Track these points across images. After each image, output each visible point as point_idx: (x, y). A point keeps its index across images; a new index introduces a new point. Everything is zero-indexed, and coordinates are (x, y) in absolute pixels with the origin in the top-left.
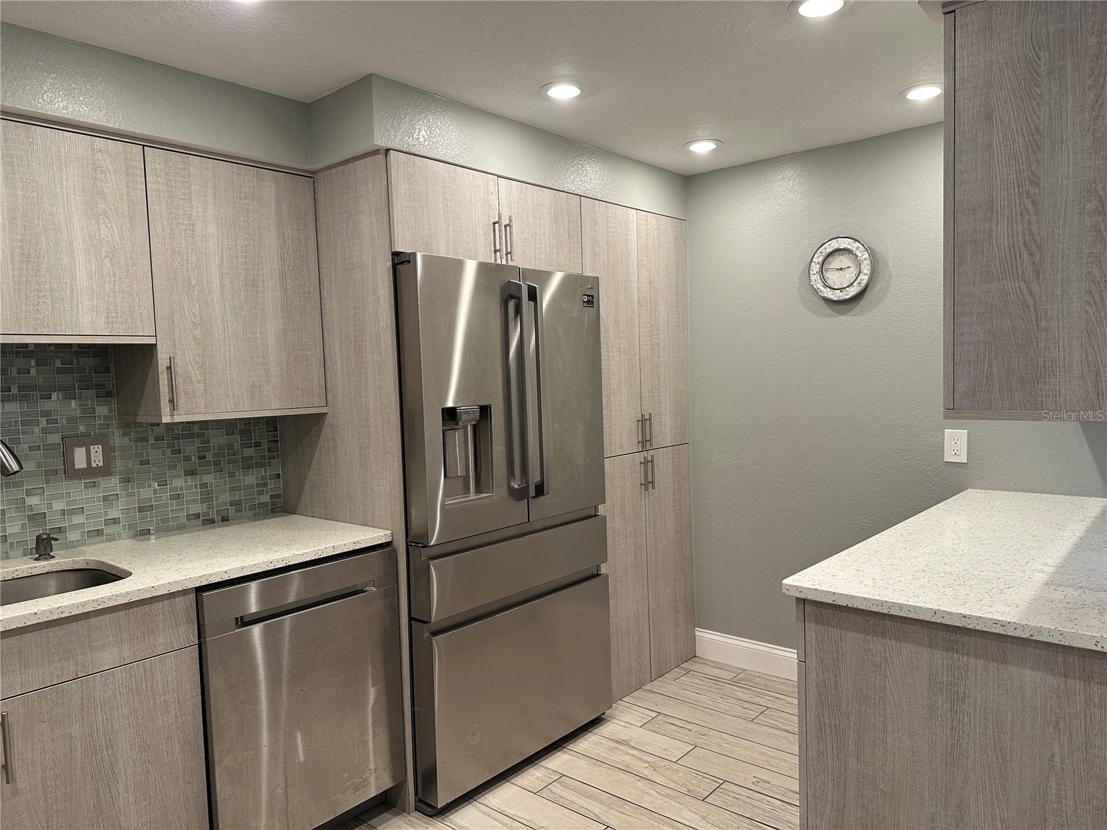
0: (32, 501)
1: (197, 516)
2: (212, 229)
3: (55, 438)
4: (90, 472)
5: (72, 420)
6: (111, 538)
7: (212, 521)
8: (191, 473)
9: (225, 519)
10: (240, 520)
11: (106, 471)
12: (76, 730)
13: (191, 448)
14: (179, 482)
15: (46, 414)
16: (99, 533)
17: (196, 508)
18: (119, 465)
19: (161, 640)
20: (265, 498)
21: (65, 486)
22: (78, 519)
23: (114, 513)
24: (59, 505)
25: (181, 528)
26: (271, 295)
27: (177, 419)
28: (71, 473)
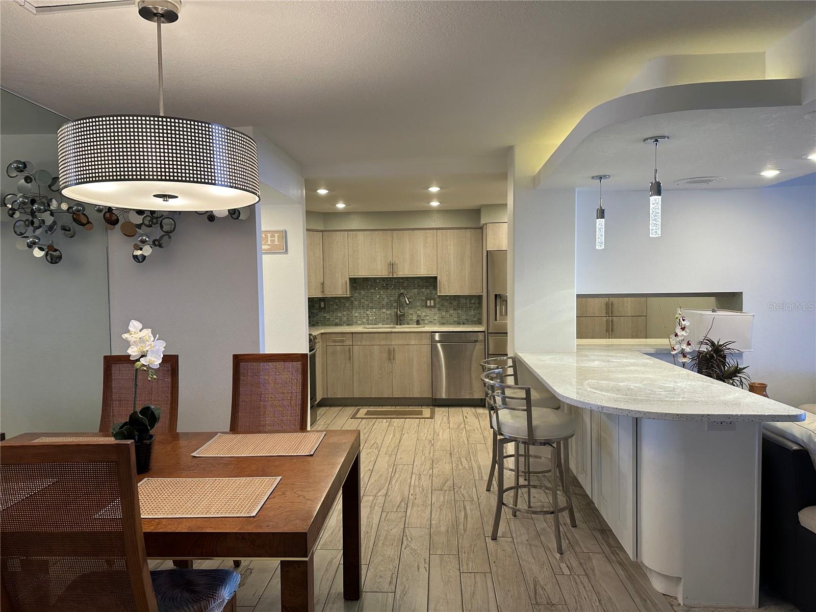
0: (418, 312)
1: (456, 321)
2: (452, 247)
3: (424, 298)
4: (430, 307)
5: (428, 294)
6: (434, 324)
7: (460, 324)
8: (455, 309)
9: (464, 324)
10: (468, 324)
11: (434, 307)
12: (406, 355)
13: (455, 303)
14: (452, 312)
15: (422, 292)
16: (432, 322)
17: (456, 319)
18: (437, 306)
19: (424, 341)
20: (476, 319)
21: (425, 309)
22: (428, 318)
23: (436, 318)
24: (424, 314)
25: (451, 324)
26: (467, 262)
27: (441, 294)
28: (427, 307)
